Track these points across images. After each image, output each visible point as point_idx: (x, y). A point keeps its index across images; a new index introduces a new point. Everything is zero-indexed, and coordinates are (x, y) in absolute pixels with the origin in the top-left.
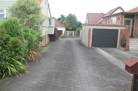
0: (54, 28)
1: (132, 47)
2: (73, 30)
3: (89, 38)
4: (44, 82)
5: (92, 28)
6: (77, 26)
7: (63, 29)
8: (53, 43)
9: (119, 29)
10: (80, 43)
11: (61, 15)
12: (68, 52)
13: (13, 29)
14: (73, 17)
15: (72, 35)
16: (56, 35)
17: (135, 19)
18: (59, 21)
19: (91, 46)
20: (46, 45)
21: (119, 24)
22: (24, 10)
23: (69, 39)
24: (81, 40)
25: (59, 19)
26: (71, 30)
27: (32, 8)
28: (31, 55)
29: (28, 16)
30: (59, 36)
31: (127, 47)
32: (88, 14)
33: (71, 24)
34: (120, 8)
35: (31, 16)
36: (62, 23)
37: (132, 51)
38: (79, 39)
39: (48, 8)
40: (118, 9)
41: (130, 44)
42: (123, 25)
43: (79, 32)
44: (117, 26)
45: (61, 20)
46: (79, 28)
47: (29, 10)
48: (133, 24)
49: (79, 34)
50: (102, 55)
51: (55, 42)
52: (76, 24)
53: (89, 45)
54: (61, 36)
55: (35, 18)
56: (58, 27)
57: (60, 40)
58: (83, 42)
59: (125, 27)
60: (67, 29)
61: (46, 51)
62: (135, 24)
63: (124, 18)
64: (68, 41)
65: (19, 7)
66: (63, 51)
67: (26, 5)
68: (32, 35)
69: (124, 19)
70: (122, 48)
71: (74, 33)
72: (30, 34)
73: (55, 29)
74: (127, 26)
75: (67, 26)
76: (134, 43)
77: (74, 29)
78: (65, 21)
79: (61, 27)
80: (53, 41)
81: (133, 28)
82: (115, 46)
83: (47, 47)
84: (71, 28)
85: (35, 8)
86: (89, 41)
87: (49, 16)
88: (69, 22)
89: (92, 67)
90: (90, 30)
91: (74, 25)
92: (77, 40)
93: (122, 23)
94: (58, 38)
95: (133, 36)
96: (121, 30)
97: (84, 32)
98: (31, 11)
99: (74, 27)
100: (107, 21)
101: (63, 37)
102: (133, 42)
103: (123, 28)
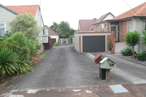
0: (47, 37)
1: (118, 50)
2: (67, 38)
3: (80, 44)
4: (46, 75)
5: (82, 35)
6: (70, 33)
7: (57, 37)
8: (48, 51)
9: (106, 35)
10: (73, 50)
11: (54, 23)
12: (62, 58)
13: (21, 41)
14: (65, 25)
15: (65, 42)
16: (50, 43)
17: (120, 25)
18: (52, 29)
19: (82, 52)
20: (42, 53)
21: (106, 30)
22: (23, 24)
23: (63, 47)
24: (74, 47)
25: (52, 27)
26: (64, 38)
27: (29, 23)
28: (33, 60)
29: (26, 29)
30: (53, 44)
31: (112, 50)
32: (80, 21)
33: (64, 32)
34: (110, 13)
35: (29, 29)
36: (55, 31)
37: (117, 54)
38: (72, 46)
39: (41, 18)
40: (108, 15)
41: (115, 47)
42: (110, 31)
43: (72, 40)
44: (104, 32)
45: (54, 28)
46: (72, 36)
47: (27, 24)
48: (119, 30)
49: (72, 41)
50: (90, 58)
51: (50, 50)
52: (69, 31)
53: (80, 50)
54: (55, 44)
55: (32, 31)
56: (51, 35)
57: (54, 48)
58: (76, 48)
59: (111, 33)
60: (60, 37)
61: (43, 58)
62: (120, 30)
63: (111, 24)
64: (62, 48)
65: (18, 22)
66: (57, 57)
67: (24, 20)
68: (32, 44)
69: (110, 26)
70: (109, 52)
71: (68, 40)
72: (31, 44)
73: (49, 37)
74: (112, 32)
75: (60, 33)
76: (120, 46)
77: (67, 36)
78: (58, 28)
79: (54, 35)
80: (48, 49)
81: (119, 33)
82: (104, 51)
83: (43, 55)
84: (64, 36)
85: (32, 22)
86: (80, 47)
87: (42, 26)
88: (62, 30)
89: (80, 66)
90: (80, 37)
91: (67, 32)
92: (70, 47)
93: (108, 29)
94: (52, 47)
95: (120, 41)
96: (108, 36)
97: (76, 40)
98: (29, 25)
99: (67, 34)
100: (97, 27)
101: (57, 46)
102: (118, 46)
103: (109, 34)
